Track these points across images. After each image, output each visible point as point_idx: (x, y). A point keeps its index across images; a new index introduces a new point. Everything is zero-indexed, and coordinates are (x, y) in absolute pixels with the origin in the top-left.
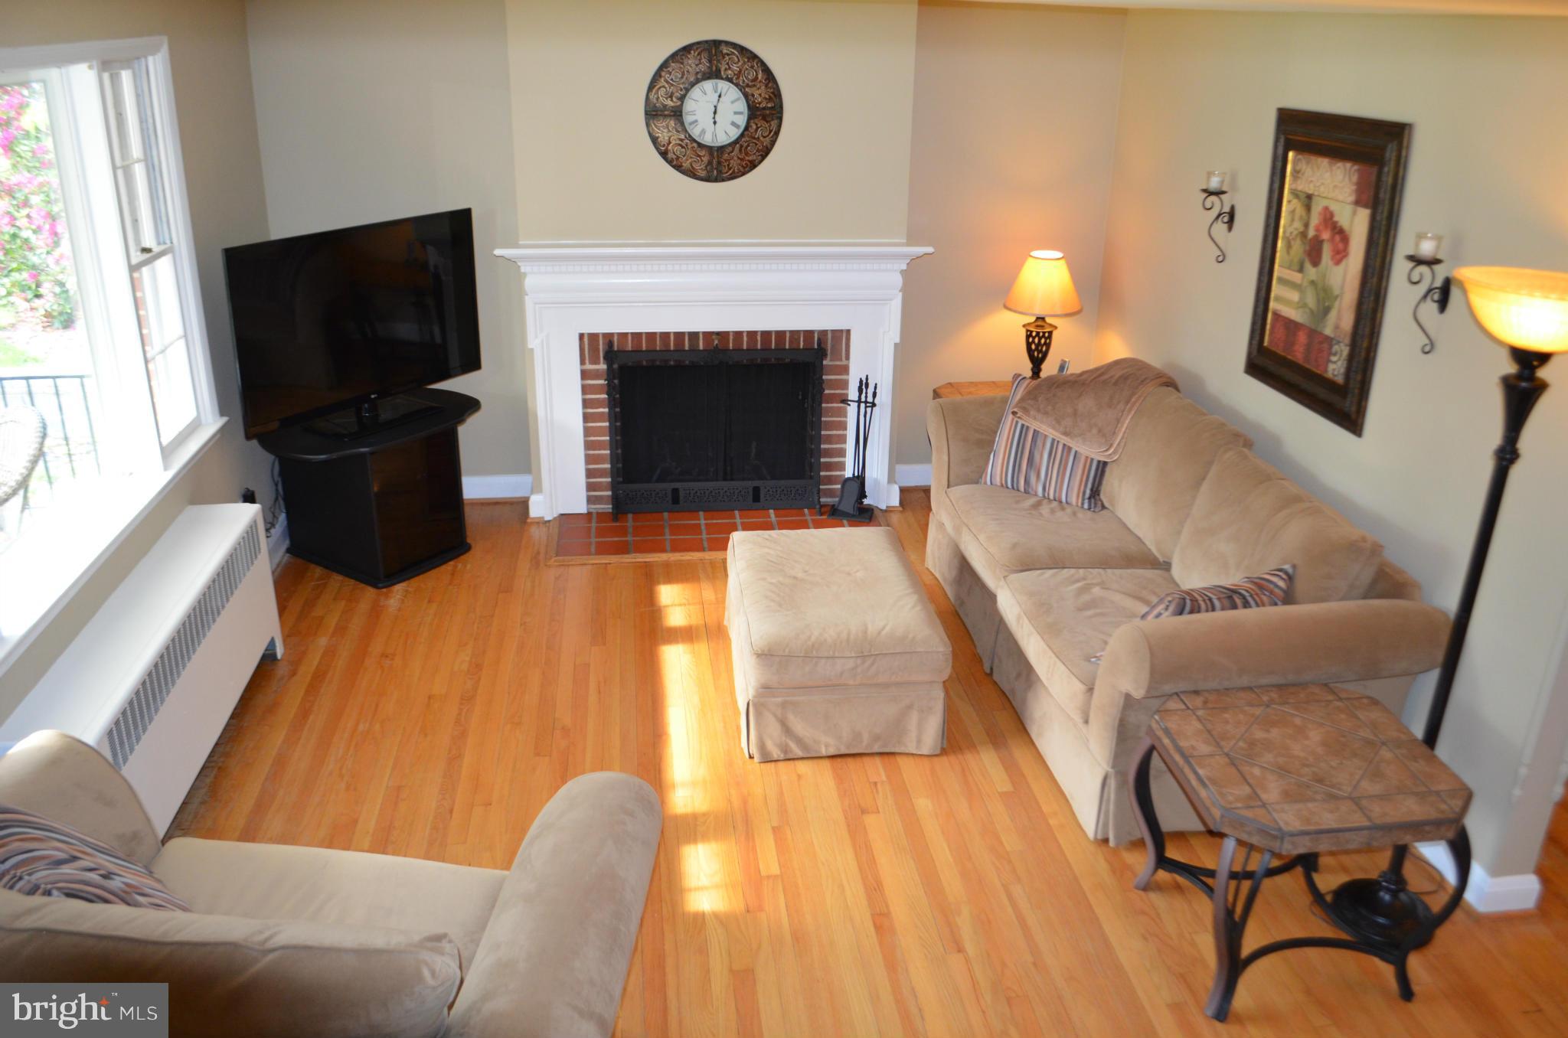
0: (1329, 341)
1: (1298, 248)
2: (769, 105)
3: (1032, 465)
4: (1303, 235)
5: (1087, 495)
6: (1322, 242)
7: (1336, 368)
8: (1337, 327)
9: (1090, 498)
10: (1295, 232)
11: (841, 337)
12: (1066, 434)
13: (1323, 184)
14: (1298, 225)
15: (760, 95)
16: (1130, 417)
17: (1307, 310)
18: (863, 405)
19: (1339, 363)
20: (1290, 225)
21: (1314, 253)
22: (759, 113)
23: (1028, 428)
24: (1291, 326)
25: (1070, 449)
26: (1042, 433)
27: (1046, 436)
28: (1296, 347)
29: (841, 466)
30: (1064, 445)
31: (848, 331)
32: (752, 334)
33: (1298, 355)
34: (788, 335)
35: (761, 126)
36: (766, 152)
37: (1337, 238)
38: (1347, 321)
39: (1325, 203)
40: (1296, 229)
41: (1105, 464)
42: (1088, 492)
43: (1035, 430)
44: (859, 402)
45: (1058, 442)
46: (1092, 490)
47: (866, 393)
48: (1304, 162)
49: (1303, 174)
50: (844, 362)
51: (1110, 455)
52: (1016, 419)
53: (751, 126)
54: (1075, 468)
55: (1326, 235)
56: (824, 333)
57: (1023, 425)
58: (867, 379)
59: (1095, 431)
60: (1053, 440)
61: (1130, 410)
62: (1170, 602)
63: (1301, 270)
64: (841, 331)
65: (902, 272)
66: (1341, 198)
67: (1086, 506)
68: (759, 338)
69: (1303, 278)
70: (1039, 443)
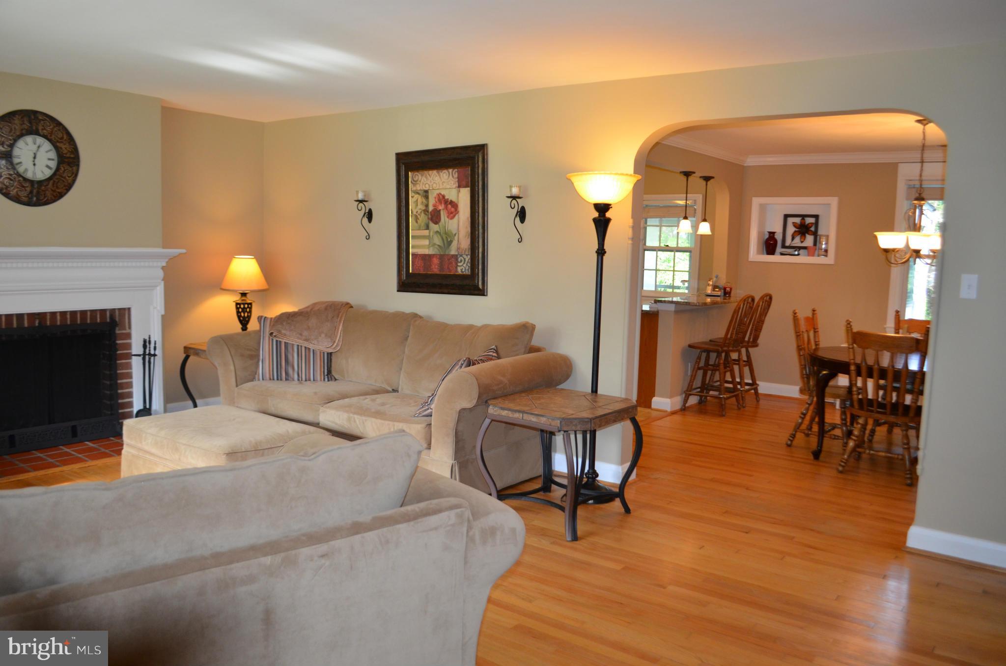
0: (455, 257)
1: (423, 218)
2: (72, 156)
3: (288, 363)
4: (426, 211)
5: (326, 373)
6: (440, 210)
7: (463, 268)
8: (458, 249)
9: (327, 375)
10: (419, 211)
11: (125, 312)
12: (307, 340)
13: (434, 183)
14: (421, 207)
15: (66, 148)
16: (341, 324)
17: (436, 246)
18: (147, 357)
19: (465, 265)
20: (416, 208)
21: (435, 217)
22: (66, 160)
23: (280, 341)
24: (426, 258)
25: (309, 349)
26: (290, 344)
27: (293, 345)
28: (433, 266)
29: (130, 405)
30: (305, 347)
31: (129, 309)
32: (63, 314)
33: (435, 269)
34: (89, 313)
35: (67, 169)
36: (69, 187)
37: (450, 206)
38: (466, 243)
39: (438, 192)
40: (420, 209)
41: (331, 353)
42: (326, 371)
43: (285, 343)
44: (144, 354)
45: (301, 346)
46: (327, 370)
47: (150, 348)
48: (420, 176)
49: (420, 181)
50: (127, 331)
51: (334, 348)
52: (271, 338)
53: (61, 169)
54: (315, 359)
55: (441, 207)
56: (113, 311)
57: (277, 341)
58: (150, 338)
59: (323, 335)
60: (298, 346)
61: (340, 321)
62: (464, 361)
63: (427, 227)
64: (124, 309)
65: (163, 268)
66: (448, 187)
67: (326, 379)
68: (68, 316)
69: (430, 233)
70: (290, 349)
